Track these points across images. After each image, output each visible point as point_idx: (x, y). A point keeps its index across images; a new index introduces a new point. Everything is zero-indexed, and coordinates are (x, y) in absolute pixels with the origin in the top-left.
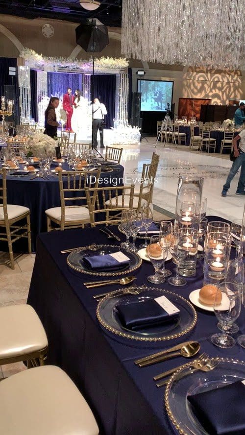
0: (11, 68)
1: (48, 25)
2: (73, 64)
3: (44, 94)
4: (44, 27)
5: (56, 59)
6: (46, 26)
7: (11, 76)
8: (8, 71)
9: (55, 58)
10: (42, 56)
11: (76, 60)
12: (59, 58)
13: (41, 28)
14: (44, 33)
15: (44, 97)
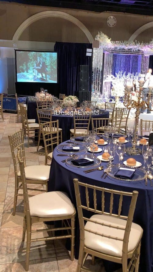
0: (88, 50)
1: (112, 17)
2: (135, 47)
3: (108, 73)
4: (109, 19)
5: (122, 42)
6: (110, 18)
7: (88, 56)
8: (86, 52)
9: (120, 42)
10: (111, 40)
11: (138, 43)
12: (124, 42)
13: (107, 19)
14: (108, 23)
15: (108, 76)
